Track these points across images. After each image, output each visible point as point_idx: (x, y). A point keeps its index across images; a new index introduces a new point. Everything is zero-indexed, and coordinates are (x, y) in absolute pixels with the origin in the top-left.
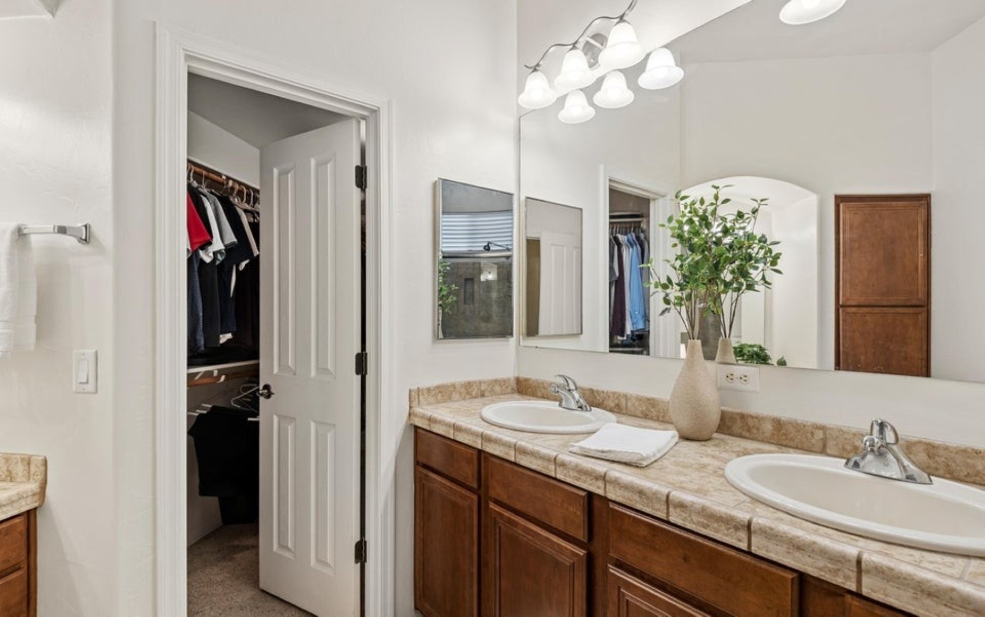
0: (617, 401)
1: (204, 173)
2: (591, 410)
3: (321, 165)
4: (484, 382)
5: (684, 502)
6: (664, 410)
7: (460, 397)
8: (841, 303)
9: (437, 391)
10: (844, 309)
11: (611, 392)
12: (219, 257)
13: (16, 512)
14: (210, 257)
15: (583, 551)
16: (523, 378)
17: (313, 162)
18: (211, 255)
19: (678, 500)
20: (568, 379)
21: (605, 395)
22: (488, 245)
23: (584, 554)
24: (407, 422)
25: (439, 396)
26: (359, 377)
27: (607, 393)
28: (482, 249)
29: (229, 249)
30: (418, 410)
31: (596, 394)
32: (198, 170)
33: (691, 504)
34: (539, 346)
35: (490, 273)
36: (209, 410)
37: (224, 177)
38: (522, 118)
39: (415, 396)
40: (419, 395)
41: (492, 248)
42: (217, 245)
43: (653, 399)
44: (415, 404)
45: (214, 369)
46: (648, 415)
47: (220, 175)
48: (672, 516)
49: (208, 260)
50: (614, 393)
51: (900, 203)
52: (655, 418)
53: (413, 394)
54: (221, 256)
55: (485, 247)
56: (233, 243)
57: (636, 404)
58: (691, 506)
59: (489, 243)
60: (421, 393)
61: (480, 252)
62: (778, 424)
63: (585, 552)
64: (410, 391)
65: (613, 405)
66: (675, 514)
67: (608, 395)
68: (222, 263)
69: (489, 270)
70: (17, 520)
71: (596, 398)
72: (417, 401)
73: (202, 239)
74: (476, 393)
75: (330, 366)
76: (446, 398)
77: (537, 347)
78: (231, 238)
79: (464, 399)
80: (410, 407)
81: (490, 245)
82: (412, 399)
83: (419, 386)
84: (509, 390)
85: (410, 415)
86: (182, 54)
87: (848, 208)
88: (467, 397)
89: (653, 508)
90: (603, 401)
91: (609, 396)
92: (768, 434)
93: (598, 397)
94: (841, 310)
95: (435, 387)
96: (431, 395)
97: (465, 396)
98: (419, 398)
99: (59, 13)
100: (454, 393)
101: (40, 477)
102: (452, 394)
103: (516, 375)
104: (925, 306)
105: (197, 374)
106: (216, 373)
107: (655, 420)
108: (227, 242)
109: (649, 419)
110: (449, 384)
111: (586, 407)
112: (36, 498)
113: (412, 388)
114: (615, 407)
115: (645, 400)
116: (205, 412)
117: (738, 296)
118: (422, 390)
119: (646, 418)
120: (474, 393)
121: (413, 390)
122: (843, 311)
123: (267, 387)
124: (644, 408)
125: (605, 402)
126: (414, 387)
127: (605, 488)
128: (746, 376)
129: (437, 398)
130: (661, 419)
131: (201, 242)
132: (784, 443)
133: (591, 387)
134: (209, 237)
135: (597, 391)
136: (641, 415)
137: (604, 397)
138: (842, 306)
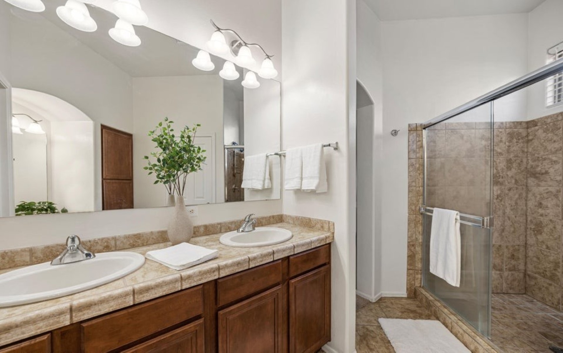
6: (147, 238)
8: (104, 177)
10: (106, 180)
43: (140, 234)
46: (135, 245)
51: (125, 136)
52: (140, 245)
57: (125, 241)
62: (206, 227)
87: (106, 132)
92: (202, 232)
94: (104, 181)
104: (131, 180)
107: (141, 246)
109: (136, 247)
115: (133, 236)
117: (187, 175)
119: (133, 247)
122: (105, 182)
124: (132, 242)
128: (192, 210)
130: (145, 244)
132: (208, 234)
136: (130, 247)
138: (105, 179)
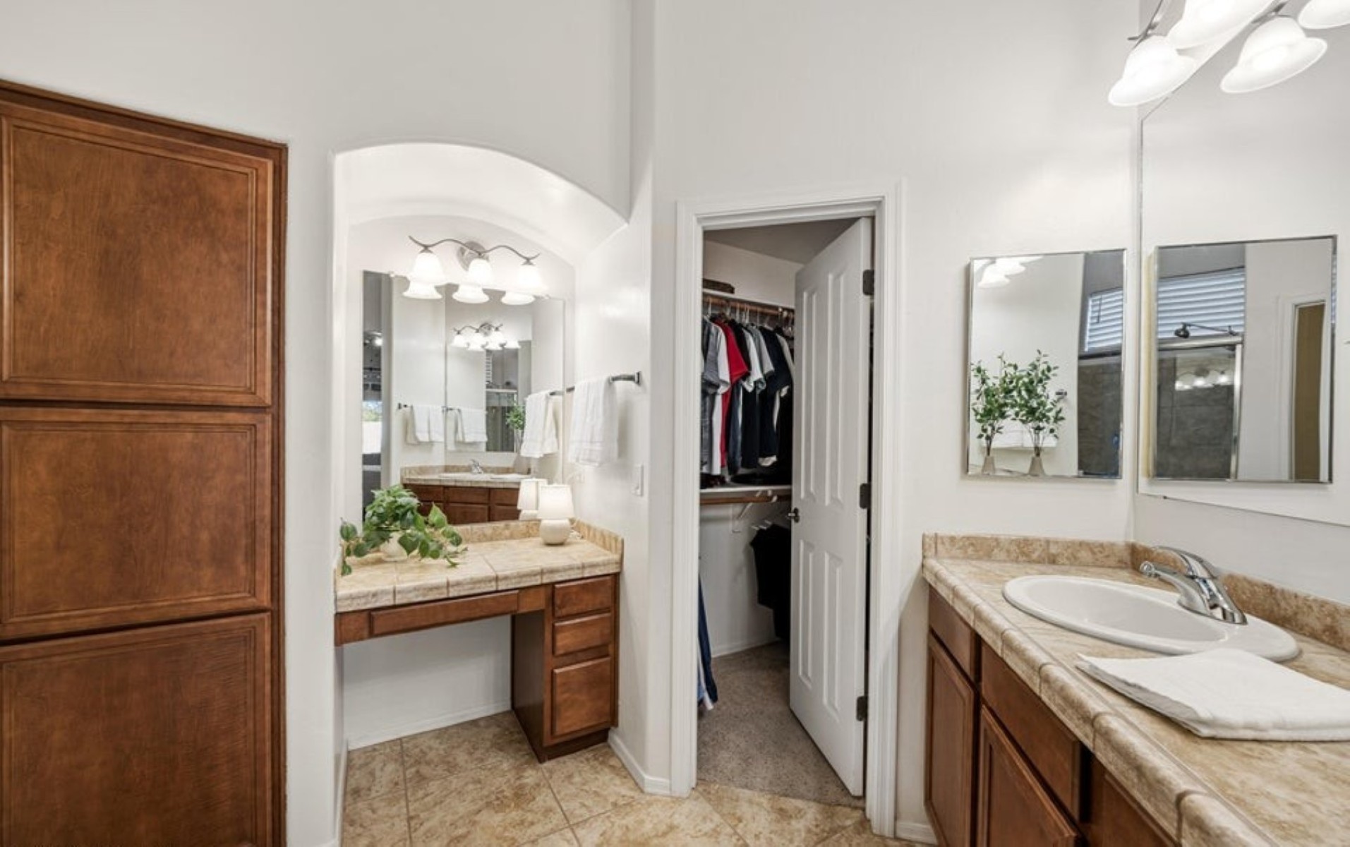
0: (1329, 621)
1: (759, 309)
2: (1244, 621)
3: (837, 277)
4: (1057, 542)
5: (1207, 821)
7: (1008, 556)
9: (967, 543)
11: (1315, 600)
12: (760, 386)
13: (605, 572)
14: (751, 386)
15: (1071, 831)
16: (1141, 546)
17: (831, 277)
18: (752, 384)
19: (1198, 813)
20: (1187, 557)
21: (1300, 603)
22: (1184, 329)
23: (1071, 836)
24: (919, 574)
25: (970, 550)
26: (865, 511)
27: (1306, 599)
28: (1172, 335)
29: (769, 378)
30: (932, 562)
31: (1279, 596)
32: (754, 308)
33: (1218, 832)
34: (1168, 495)
35: (1223, 373)
36: (768, 527)
37: (780, 310)
38: (1144, 122)
39: (931, 544)
40: (936, 544)
41: (1192, 334)
42: (757, 374)
44: (930, 553)
45: (769, 489)
47: (776, 308)
48: (1184, 838)
49: (750, 389)
50: (1323, 604)
53: (927, 540)
54: (763, 386)
55: (1177, 333)
56: (771, 372)
58: (1218, 836)
59: (1185, 325)
60: (939, 541)
61: (1172, 340)
63: (1074, 834)
64: (924, 536)
65: (1318, 626)
66: (1190, 836)
67: (1308, 604)
68: (763, 392)
69: (1221, 369)
70: (608, 578)
71: (1278, 605)
72: (933, 550)
73: (740, 371)
74: (1039, 556)
75: (839, 497)
76: (981, 553)
77: (1165, 498)
78: (769, 367)
79: (1016, 561)
80: (924, 557)
81: (1188, 328)
82: (927, 546)
83: (938, 532)
84: (1112, 561)
85: (923, 566)
86: (694, 219)
88: (1021, 558)
89: (1156, 807)
90: (1296, 614)
91: (1310, 607)
93: (1283, 604)
95: (963, 537)
96: (957, 546)
97: (1018, 557)
98: (936, 548)
99: (632, 220)
100: (996, 551)
101: (620, 552)
102: (993, 550)
103: (1132, 540)
105: (757, 491)
106: (770, 493)
108: (766, 371)
110: (989, 537)
111: (1232, 615)
112: (618, 566)
113: (927, 533)
114: (1324, 631)
116: (765, 528)
118: (942, 538)
120: (1035, 556)
121: (928, 537)
123: (796, 511)
125: (1299, 617)
126: (931, 532)
127: (1094, 740)
129: (966, 552)
131: (740, 374)
133: (1267, 581)
134: (746, 369)
135: (1283, 592)
137: (1297, 607)
